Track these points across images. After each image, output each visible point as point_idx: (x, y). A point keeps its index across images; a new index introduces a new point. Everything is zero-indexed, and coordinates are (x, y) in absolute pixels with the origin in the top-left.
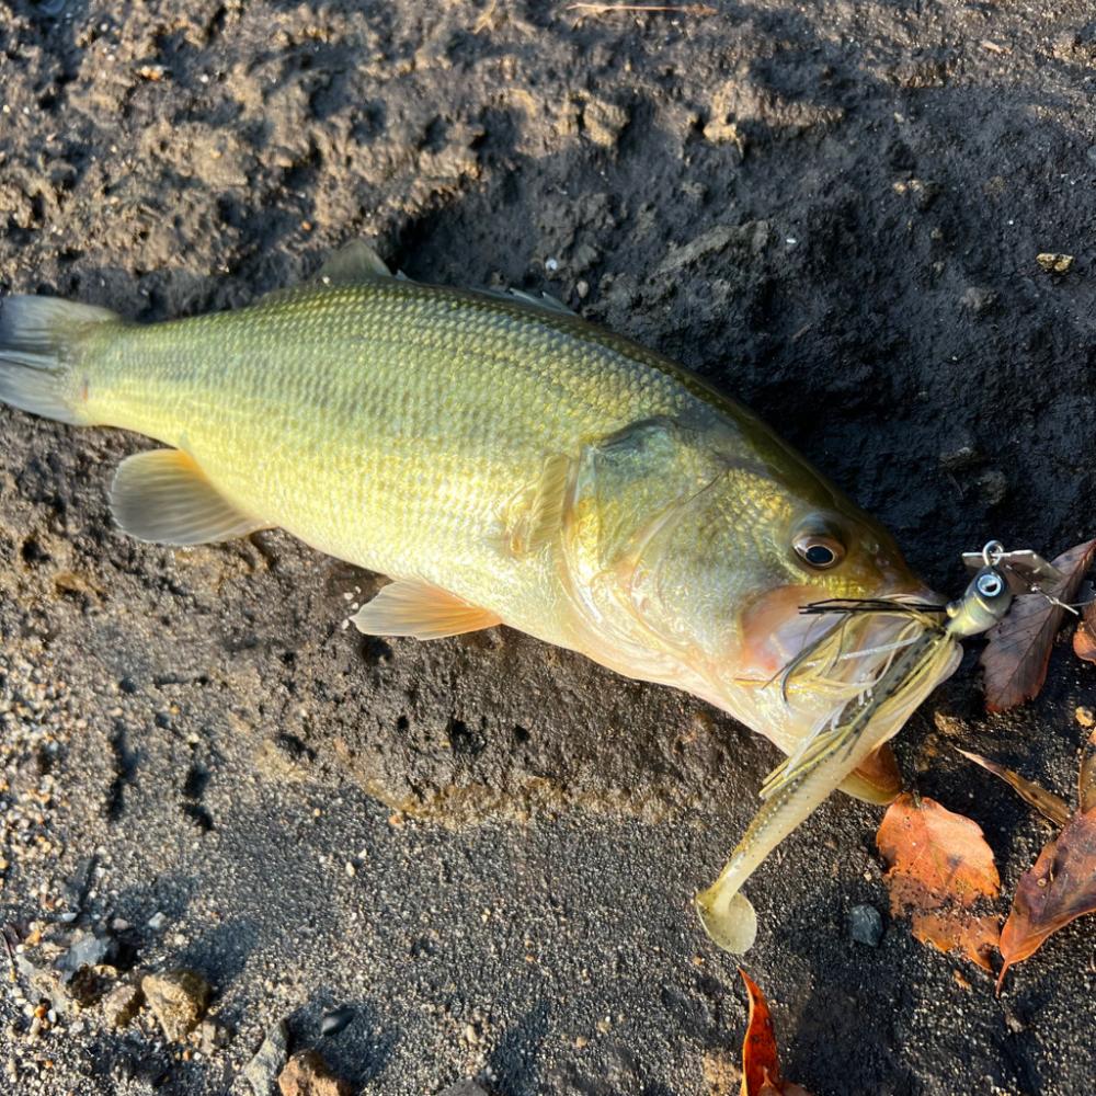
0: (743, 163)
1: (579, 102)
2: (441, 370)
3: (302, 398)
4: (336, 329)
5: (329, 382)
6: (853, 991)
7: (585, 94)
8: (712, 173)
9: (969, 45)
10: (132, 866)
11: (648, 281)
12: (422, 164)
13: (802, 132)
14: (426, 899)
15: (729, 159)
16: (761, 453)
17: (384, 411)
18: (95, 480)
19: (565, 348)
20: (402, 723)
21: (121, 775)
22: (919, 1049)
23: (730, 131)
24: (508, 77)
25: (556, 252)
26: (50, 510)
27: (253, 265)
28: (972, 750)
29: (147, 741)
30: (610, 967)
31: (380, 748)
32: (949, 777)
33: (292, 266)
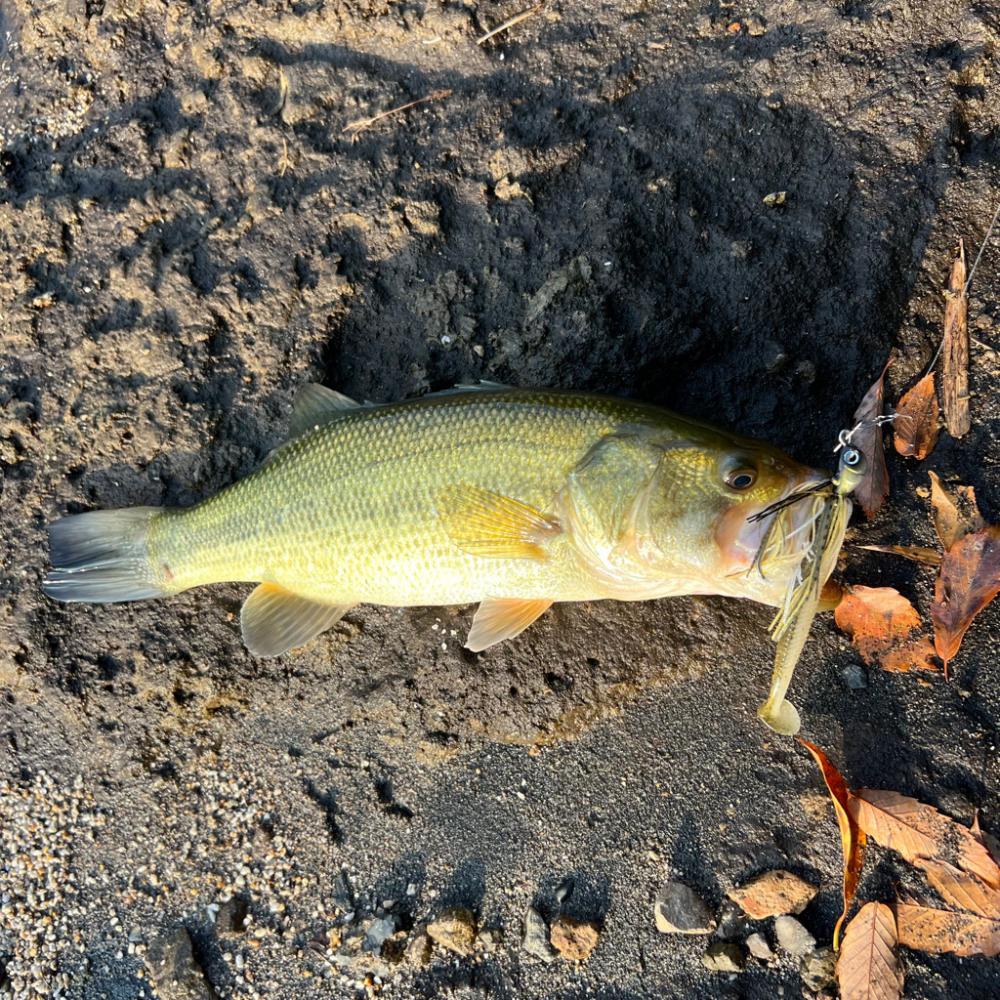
0: (535, 209)
1: (398, 208)
2: (447, 463)
3: (353, 517)
4: (352, 462)
5: (368, 501)
6: (866, 719)
7: (399, 200)
8: (518, 226)
9: (641, 50)
10: (371, 864)
11: (525, 329)
12: (307, 299)
13: (563, 167)
14: (580, 790)
15: (525, 209)
16: (678, 432)
17: (419, 505)
18: (201, 627)
19: (521, 416)
20: (513, 691)
21: (329, 812)
22: (919, 734)
23: (516, 189)
24: (331, 205)
25: (443, 329)
26: (182, 663)
27: (227, 425)
28: (868, 543)
29: (333, 781)
30: (717, 776)
31: (505, 713)
32: (860, 566)
33: (257, 414)
